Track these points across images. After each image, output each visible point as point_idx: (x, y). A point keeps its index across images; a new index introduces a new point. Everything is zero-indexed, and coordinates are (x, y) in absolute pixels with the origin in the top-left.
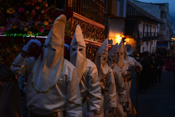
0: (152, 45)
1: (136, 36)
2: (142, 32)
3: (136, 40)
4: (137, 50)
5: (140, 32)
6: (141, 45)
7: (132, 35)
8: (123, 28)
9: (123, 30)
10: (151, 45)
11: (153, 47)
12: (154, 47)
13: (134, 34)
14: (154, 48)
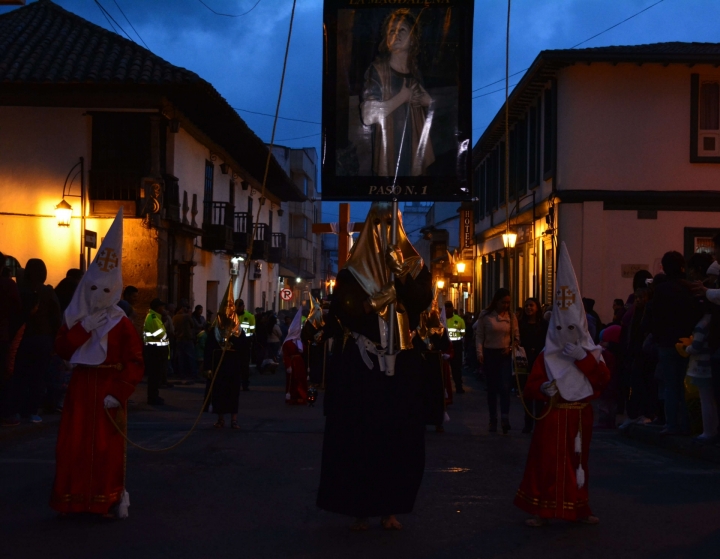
0: (257, 283)
1: (157, 206)
2: (195, 196)
3: (157, 228)
4: (164, 287)
5: (185, 194)
6: (192, 264)
7: (135, 197)
8: (82, 159)
9: (78, 168)
10: (252, 278)
11: (264, 293)
12: (267, 296)
13: (142, 195)
14: (267, 300)
